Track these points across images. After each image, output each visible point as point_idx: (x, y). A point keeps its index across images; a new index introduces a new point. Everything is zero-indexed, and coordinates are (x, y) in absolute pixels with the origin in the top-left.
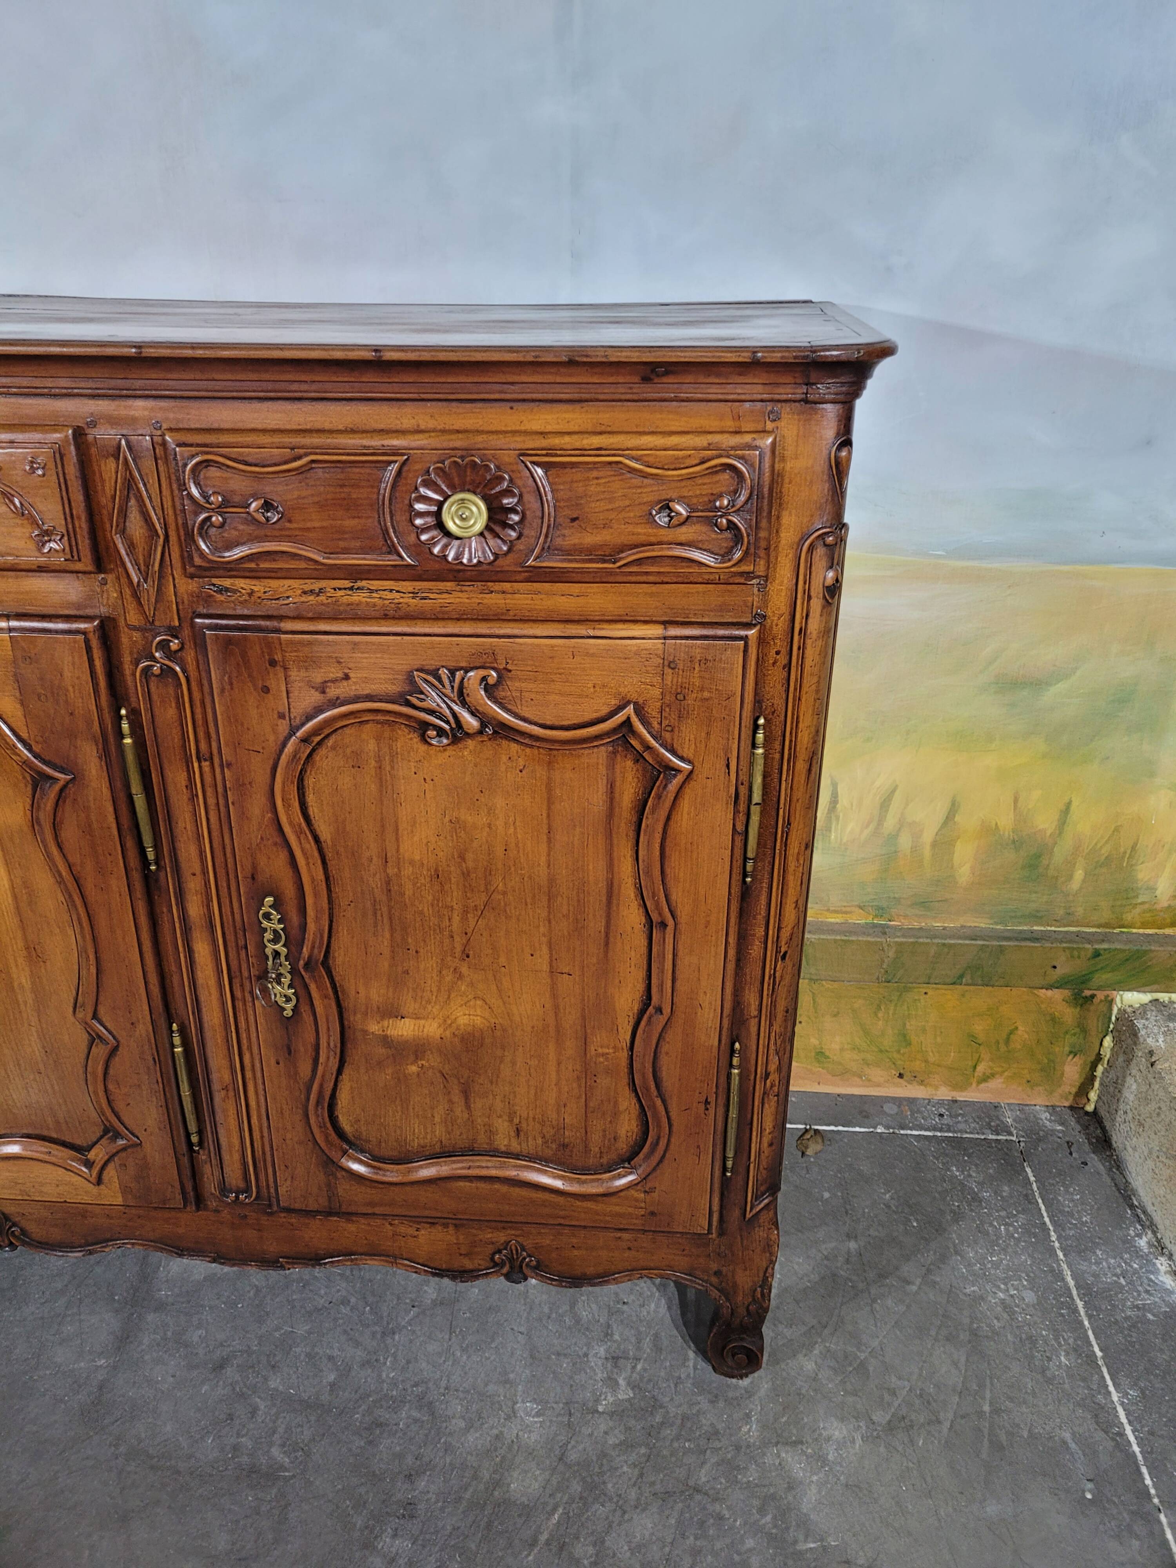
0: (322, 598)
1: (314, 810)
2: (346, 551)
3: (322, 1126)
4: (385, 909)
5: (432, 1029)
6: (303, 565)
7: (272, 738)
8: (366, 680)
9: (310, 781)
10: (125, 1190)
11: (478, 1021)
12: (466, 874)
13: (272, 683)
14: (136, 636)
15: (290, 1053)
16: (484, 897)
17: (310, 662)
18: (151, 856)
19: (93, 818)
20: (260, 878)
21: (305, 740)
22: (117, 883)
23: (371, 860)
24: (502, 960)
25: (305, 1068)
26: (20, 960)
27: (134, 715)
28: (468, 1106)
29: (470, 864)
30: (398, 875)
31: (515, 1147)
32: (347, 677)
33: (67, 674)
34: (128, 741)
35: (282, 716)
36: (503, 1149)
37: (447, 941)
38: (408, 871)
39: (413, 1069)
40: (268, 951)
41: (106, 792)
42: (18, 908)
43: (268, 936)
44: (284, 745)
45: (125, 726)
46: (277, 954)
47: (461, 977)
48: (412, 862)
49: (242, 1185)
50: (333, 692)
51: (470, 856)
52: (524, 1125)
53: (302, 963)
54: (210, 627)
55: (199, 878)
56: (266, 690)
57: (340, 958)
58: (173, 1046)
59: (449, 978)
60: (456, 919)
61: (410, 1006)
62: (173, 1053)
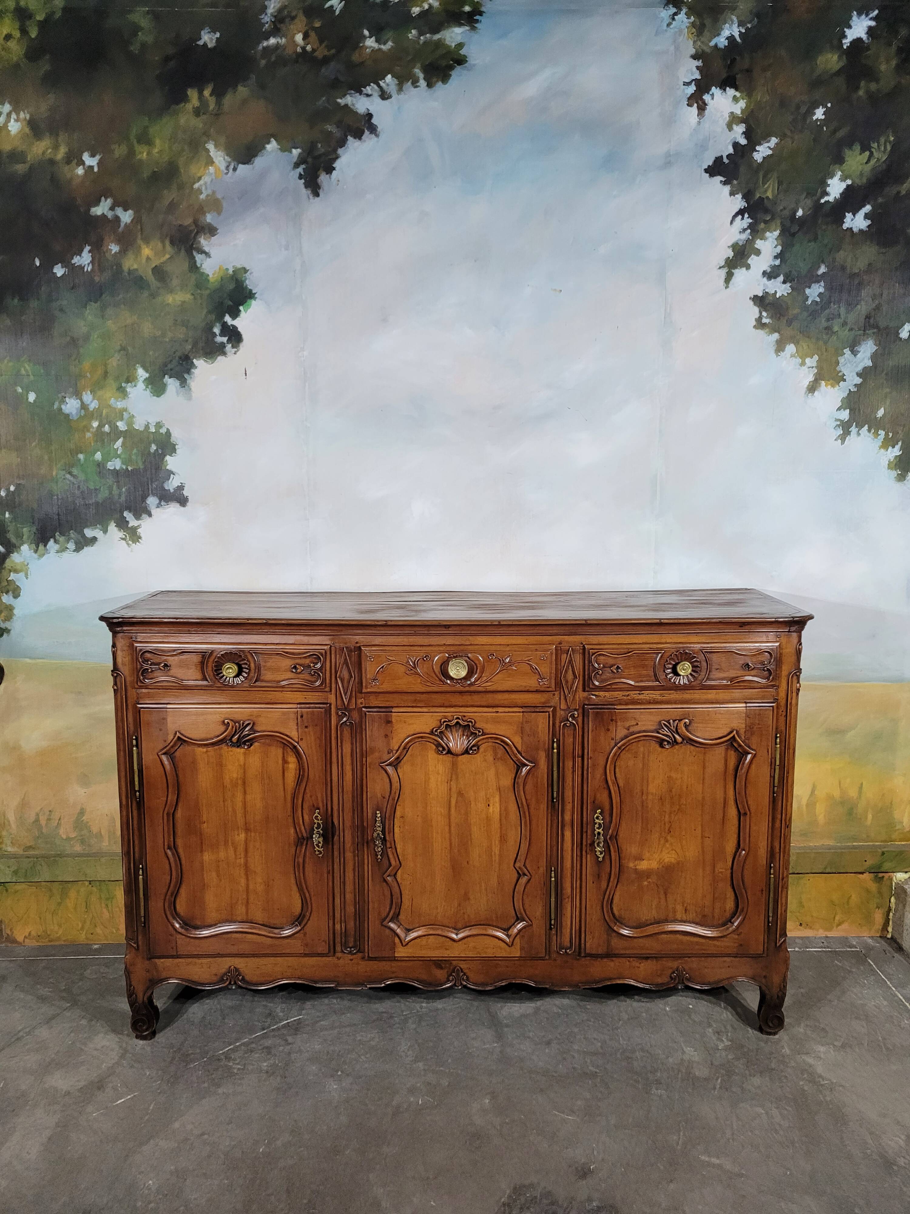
0: (629, 697)
1: (618, 775)
2: (642, 681)
3: (608, 912)
4: (640, 814)
5: (654, 865)
6: (626, 686)
7: (608, 747)
8: (644, 725)
9: (618, 764)
10: (522, 949)
11: (673, 860)
12: (672, 798)
13: (610, 728)
14: (562, 712)
15: (599, 877)
16: (678, 807)
17: (625, 719)
18: (555, 796)
19: (539, 780)
20: (596, 802)
21: (619, 748)
22: (543, 806)
23: (637, 794)
24: (683, 833)
25: (604, 884)
26: (497, 842)
27: (558, 741)
28: (666, 900)
29: (674, 793)
30: (647, 799)
31: (684, 918)
32: (637, 724)
33: (540, 727)
34: (555, 751)
35: (612, 739)
36: (679, 919)
37: (663, 826)
38: (650, 797)
39: (646, 883)
40: (596, 832)
41: (546, 770)
42: (500, 820)
43: (597, 826)
44: (612, 750)
45: (555, 745)
46: (599, 833)
47: (667, 841)
48: (652, 794)
49: (569, 945)
50: (632, 730)
51: (674, 790)
52: (688, 907)
53: (608, 837)
54: (591, 709)
55: (571, 805)
56: (608, 730)
57: (621, 834)
58: (551, 877)
59: (662, 841)
60: (667, 816)
61: (647, 855)
62: (551, 881)
